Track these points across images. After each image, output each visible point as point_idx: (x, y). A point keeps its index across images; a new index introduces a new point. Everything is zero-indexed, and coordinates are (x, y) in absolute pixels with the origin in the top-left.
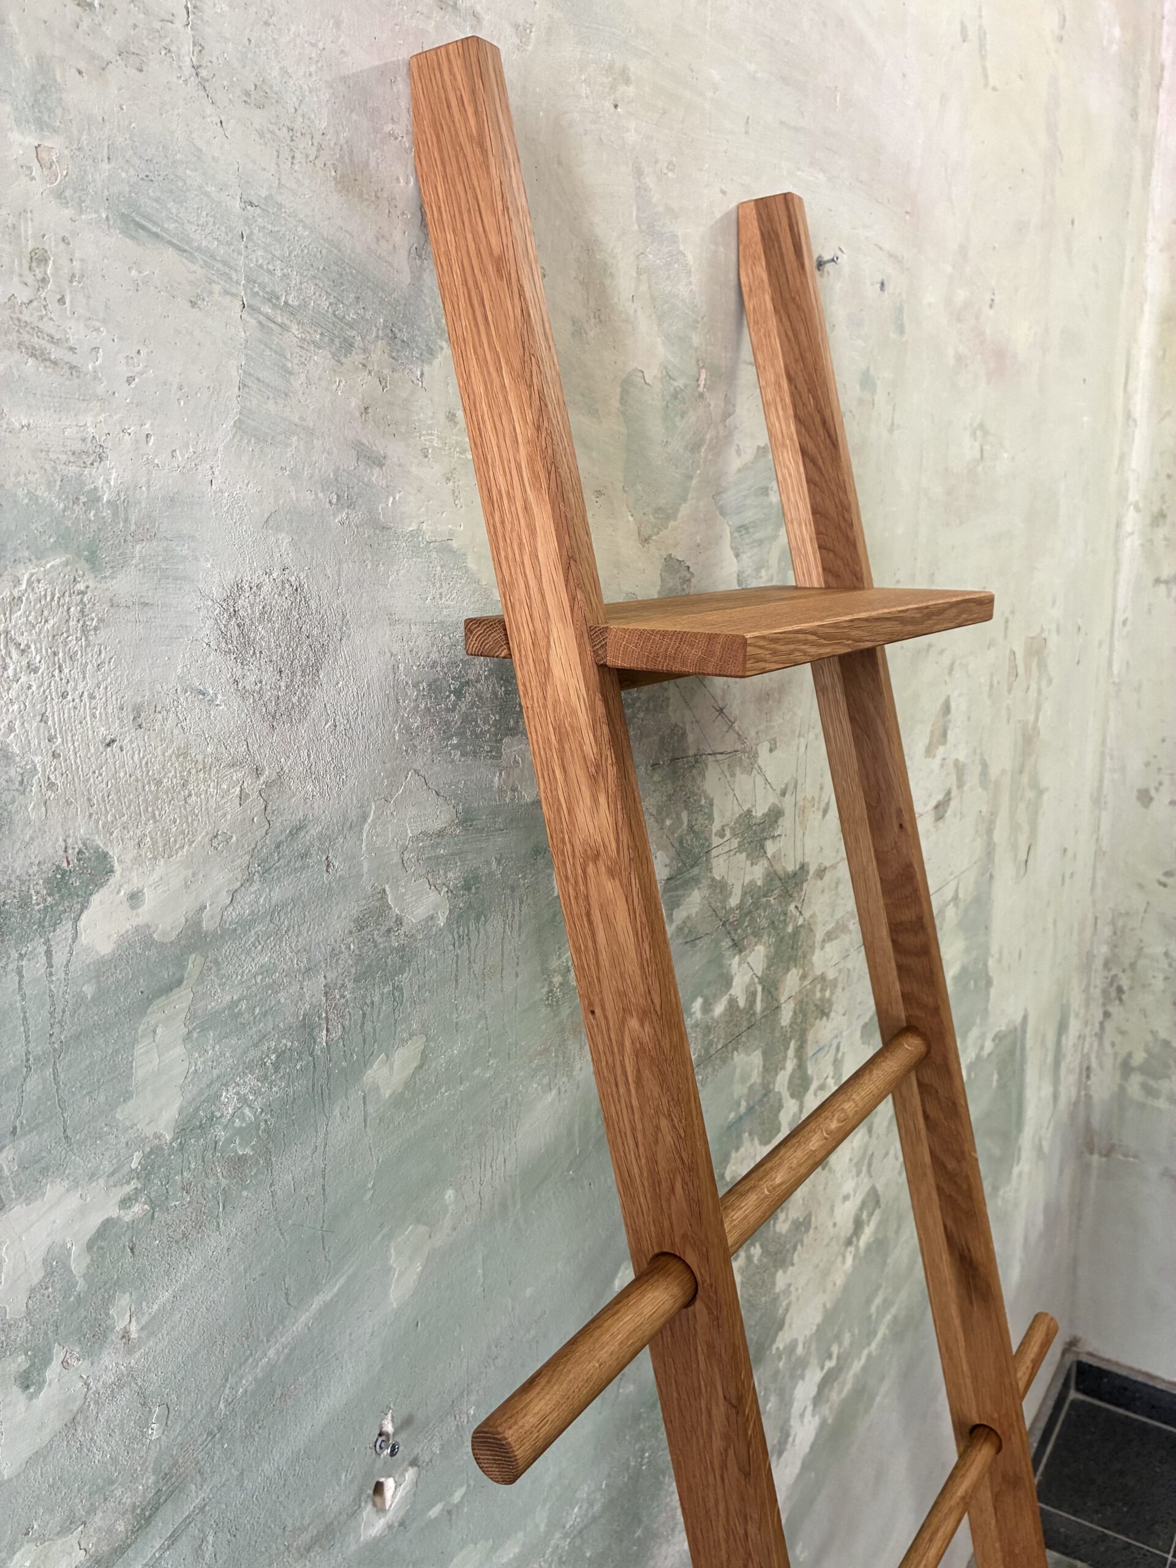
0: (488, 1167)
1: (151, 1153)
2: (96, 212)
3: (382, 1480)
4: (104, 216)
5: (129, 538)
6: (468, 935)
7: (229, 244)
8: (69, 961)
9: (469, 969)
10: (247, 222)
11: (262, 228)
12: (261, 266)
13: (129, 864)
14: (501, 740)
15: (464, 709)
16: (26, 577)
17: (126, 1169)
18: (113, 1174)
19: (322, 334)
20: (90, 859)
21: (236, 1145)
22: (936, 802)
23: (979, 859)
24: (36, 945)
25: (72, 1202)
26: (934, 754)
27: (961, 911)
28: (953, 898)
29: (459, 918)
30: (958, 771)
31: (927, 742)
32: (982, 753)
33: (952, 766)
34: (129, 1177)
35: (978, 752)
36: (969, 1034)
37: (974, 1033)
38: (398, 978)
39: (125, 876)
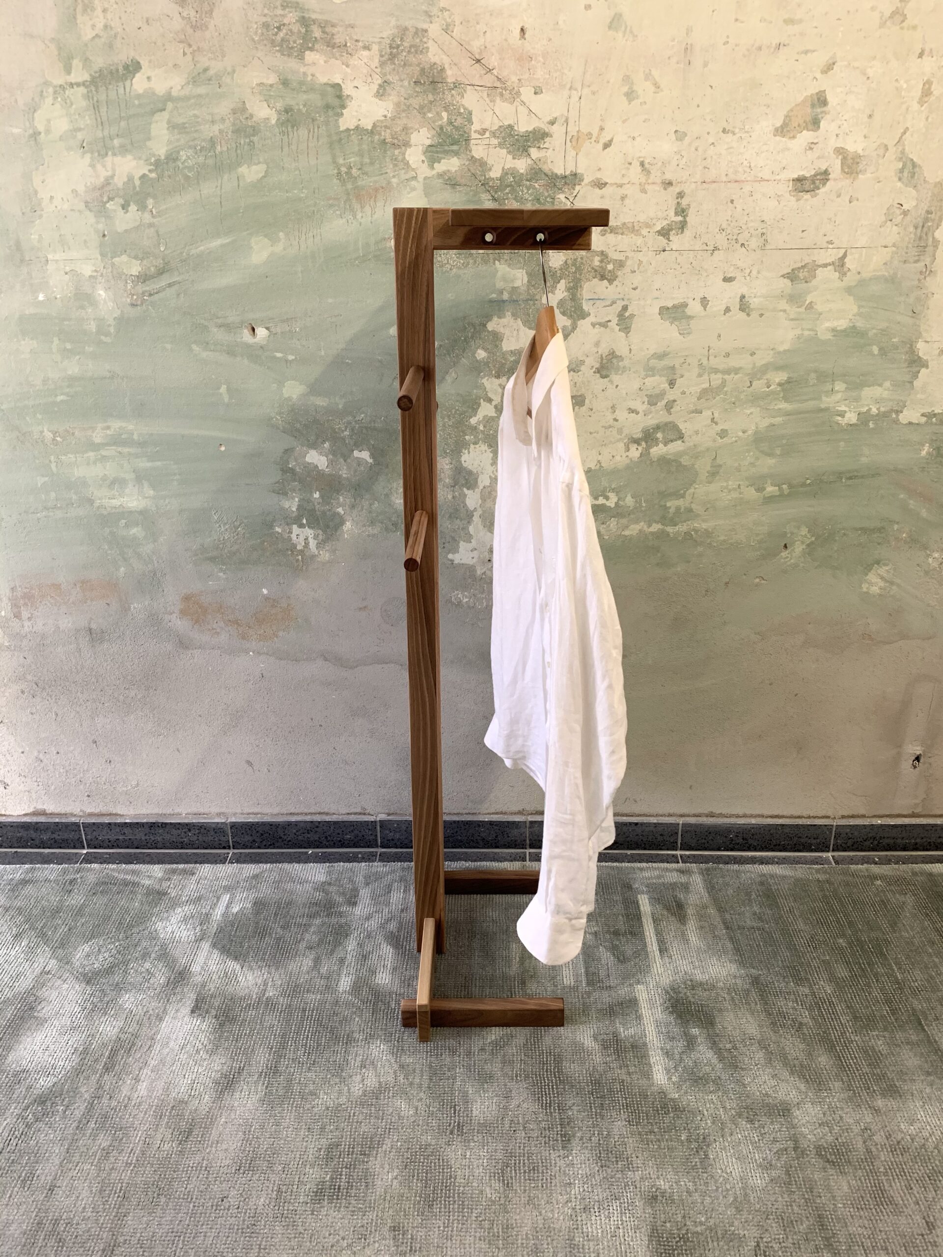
0: (303, 234)
6: (287, 132)
8: (131, 92)
13: (147, 67)
14: (304, 52)
15: (282, 35)
17: (150, 161)
18: (146, 161)
20: (135, 62)
21: (186, 171)
22: (796, 176)
23: (894, 245)
24: (121, 84)
25: (134, 163)
26: (791, 135)
27: (851, 279)
28: (833, 263)
29: (282, 124)
30: (844, 159)
31: (779, 124)
32: (903, 152)
33: (832, 152)
34: (151, 164)
35: (892, 149)
36: (866, 389)
37: (876, 392)
38: (252, 138)
39: (146, 71)
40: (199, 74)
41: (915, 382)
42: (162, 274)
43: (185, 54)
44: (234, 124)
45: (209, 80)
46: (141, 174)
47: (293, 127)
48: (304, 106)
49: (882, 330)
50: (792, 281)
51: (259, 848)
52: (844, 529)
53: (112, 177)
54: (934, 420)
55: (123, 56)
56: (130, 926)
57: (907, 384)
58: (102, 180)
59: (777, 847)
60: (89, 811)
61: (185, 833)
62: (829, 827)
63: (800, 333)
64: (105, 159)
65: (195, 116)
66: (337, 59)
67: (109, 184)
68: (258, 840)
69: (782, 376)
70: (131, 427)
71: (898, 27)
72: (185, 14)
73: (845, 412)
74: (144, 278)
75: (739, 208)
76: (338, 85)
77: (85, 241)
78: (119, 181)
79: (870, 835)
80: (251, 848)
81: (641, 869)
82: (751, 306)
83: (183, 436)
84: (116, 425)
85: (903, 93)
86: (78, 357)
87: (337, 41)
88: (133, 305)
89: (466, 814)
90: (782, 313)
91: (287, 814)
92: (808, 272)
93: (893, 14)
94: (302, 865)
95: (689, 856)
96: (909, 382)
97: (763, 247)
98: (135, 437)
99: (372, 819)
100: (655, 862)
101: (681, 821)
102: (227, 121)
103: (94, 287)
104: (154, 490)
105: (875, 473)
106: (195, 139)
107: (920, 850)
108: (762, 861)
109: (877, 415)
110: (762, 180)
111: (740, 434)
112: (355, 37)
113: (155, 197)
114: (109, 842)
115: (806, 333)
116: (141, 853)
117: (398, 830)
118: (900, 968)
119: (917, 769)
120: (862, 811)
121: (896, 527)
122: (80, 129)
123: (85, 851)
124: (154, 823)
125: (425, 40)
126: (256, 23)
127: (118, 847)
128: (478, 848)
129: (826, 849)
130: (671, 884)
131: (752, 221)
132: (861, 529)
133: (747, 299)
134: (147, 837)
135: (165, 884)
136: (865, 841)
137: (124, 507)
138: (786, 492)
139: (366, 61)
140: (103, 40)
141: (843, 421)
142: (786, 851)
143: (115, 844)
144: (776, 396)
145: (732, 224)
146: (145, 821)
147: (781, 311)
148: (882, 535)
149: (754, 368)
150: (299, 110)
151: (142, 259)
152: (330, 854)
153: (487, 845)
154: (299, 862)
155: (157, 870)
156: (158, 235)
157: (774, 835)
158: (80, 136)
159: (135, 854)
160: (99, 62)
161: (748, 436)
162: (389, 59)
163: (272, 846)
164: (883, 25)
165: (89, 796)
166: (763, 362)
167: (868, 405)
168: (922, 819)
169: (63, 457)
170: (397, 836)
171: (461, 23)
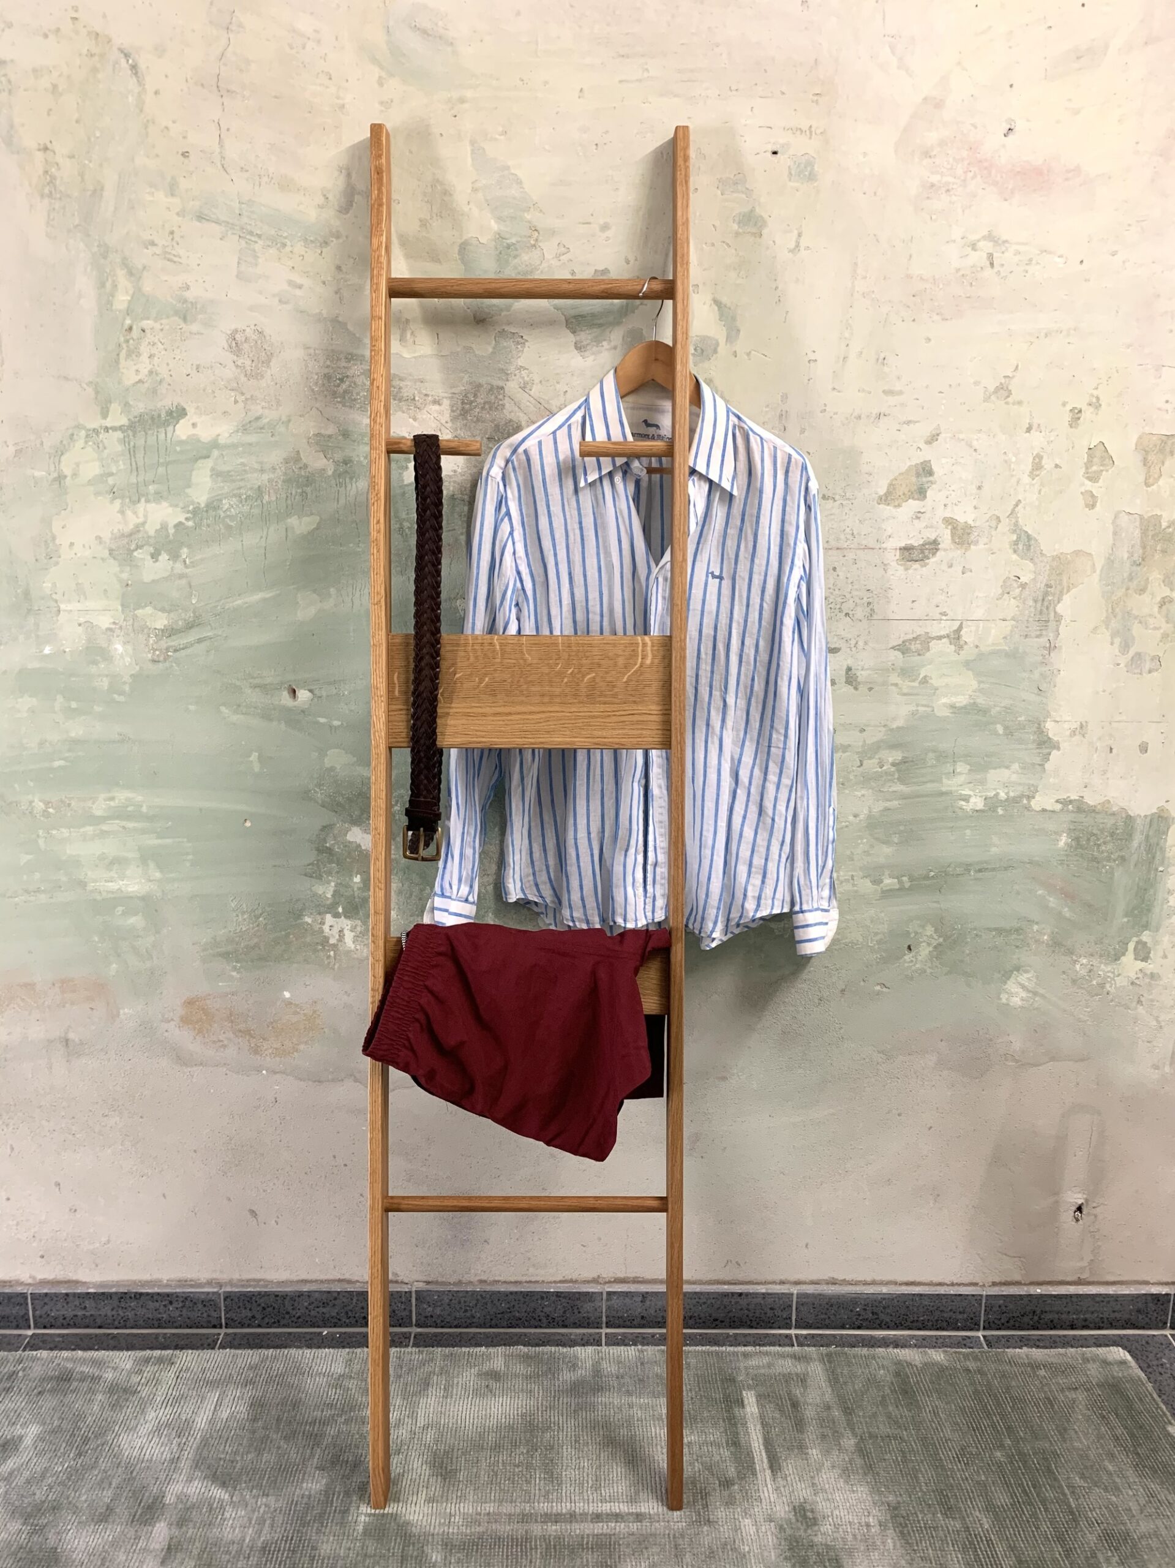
1: (196, 508)
2: (190, 217)
5: (197, 313)
7: (234, 218)
8: (172, 438)
10: (241, 209)
11: (247, 210)
12: (247, 223)
15: (344, 387)
16: (165, 323)
17: (188, 509)
18: (183, 508)
19: (273, 242)
20: (180, 409)
21: (228, 520)
22: (903, 545)
23: (1013, 619)
24: (162, 430)
25: (170, 510)
26: (896, 504)
27: (968, 653)
28: (948, 636)
29: (339, 476)
30: (954, 528)
31: (882, 491)
32: (1016, 524)
33: (940, 522)
34: (188, 512)
35: (1005, 521)
36: (992, 771)
37: (1004, 774)
38: (305, 488)
39: (192, 416)
40: (250, 422)
41: (1047, 766)
42: (191, 628)
43: (236, 402)
44: (285, 474)
45: (261, 428)
46: (176, 521)
47: (351, 479)
48: (366, 458)
49: (1005, 707)
50: (903, 653)
51: (259, 1326)
52: (975, 929)
53: (144, 524)
54: (1070, 807)
55: (167, 402)
56: (86, 1441)
57: (1037, 766)
58: (131, 526)
59: (915, 1324)
60: (40, 1276)
61: (165, 1306)
62: (977, 1298)
63: (914, 709)
64: (139, 505)
65: (243, 464)
66: (403, 412)
67: (139, 531)
68: (259, 1316)
69: (897, 756)
70: (140, 798)
71: (1003, 402)
72: (240, 364)
73: (970, 796)
74: (170, 632)
75: (841, 577)
77: (105, 591)
78: (151, 529)
79: (1028, 1308)
80: (249, 1326)
81: (746, 1355)
82: (859, 679)
83: (201, 810)
84: (122, 796)
85: (1012, 466)
86: (84, 717)
87: (405, 395)
88: (154, 661)
89: (526, 1282)
90: (893, 687)
91: (298, 1282)
92: (921, 644)
93: (997, 390)
94: (314, 1350)
95: (806, 1337)
96: (1040, 765)
97: (870, 616)
98: (144, 809)
99: (406, 1289)
100: (764, 1345)
101: (795, 1290)
102: (278, 470)
103: (110, 640)
104: (161, 872)
105: (1007, 865)
106: (240, 488)
107: (1091, 1329)
108: (897, 1344)
109: (1006, 800)
110: (866, 548)
111: (851, 818)
112: (424, 392)
113: (189, 547)
114: (64, 1319)
115: (921, 709)
116: (104, 1334)
117: (439, 1303)
118: (1073, 1492)
119: (1081, 1222)
120: (1017, 1277)
121: (1036, 927)
122: (111, 474)
123: (30, 1332)
124: (126, 1293)
125: (501, 397)
126: (317, 374)
127: (75, 1326)
128: (541, 1327)
129: (975, 1327)
130: (784, 1375)
131: (857, 590)
132: (996, 929)
133: (853, 671)
134: (114, 1313)
135: (135, 1379)
136: (1023, 1316)
137: (122, 891)
138: (907, 885)
139: (436, 415)
140: (146, 385)
141: (968, 807)
142: (927, 1329)
143: (71, 1323)
144: (889, 778)
145: (835, 593)
146: (114, 1290)
147: (892, 684)
148: (1021, 937)
149: (863, 746)
150: (361, 462)
151: (169, 612)
152: (351, 1335)
153: (552, 1323)
154: (310, 1347)
155: (124, 1360)
156: (190, 587)
157: (911, 1308)
158: (111, 481)
159: (96, 1335)
160: (140, 407)
161: (860, 821)
162: (461, 415)
163: (277, 1324)
164: (987, 399)
165: (42, 1257)
166: (875, 739)
167: (995, 789)
168: (1090, 1287)
169: (54, 832)
170: (438, 1311)
171: (541, 382)
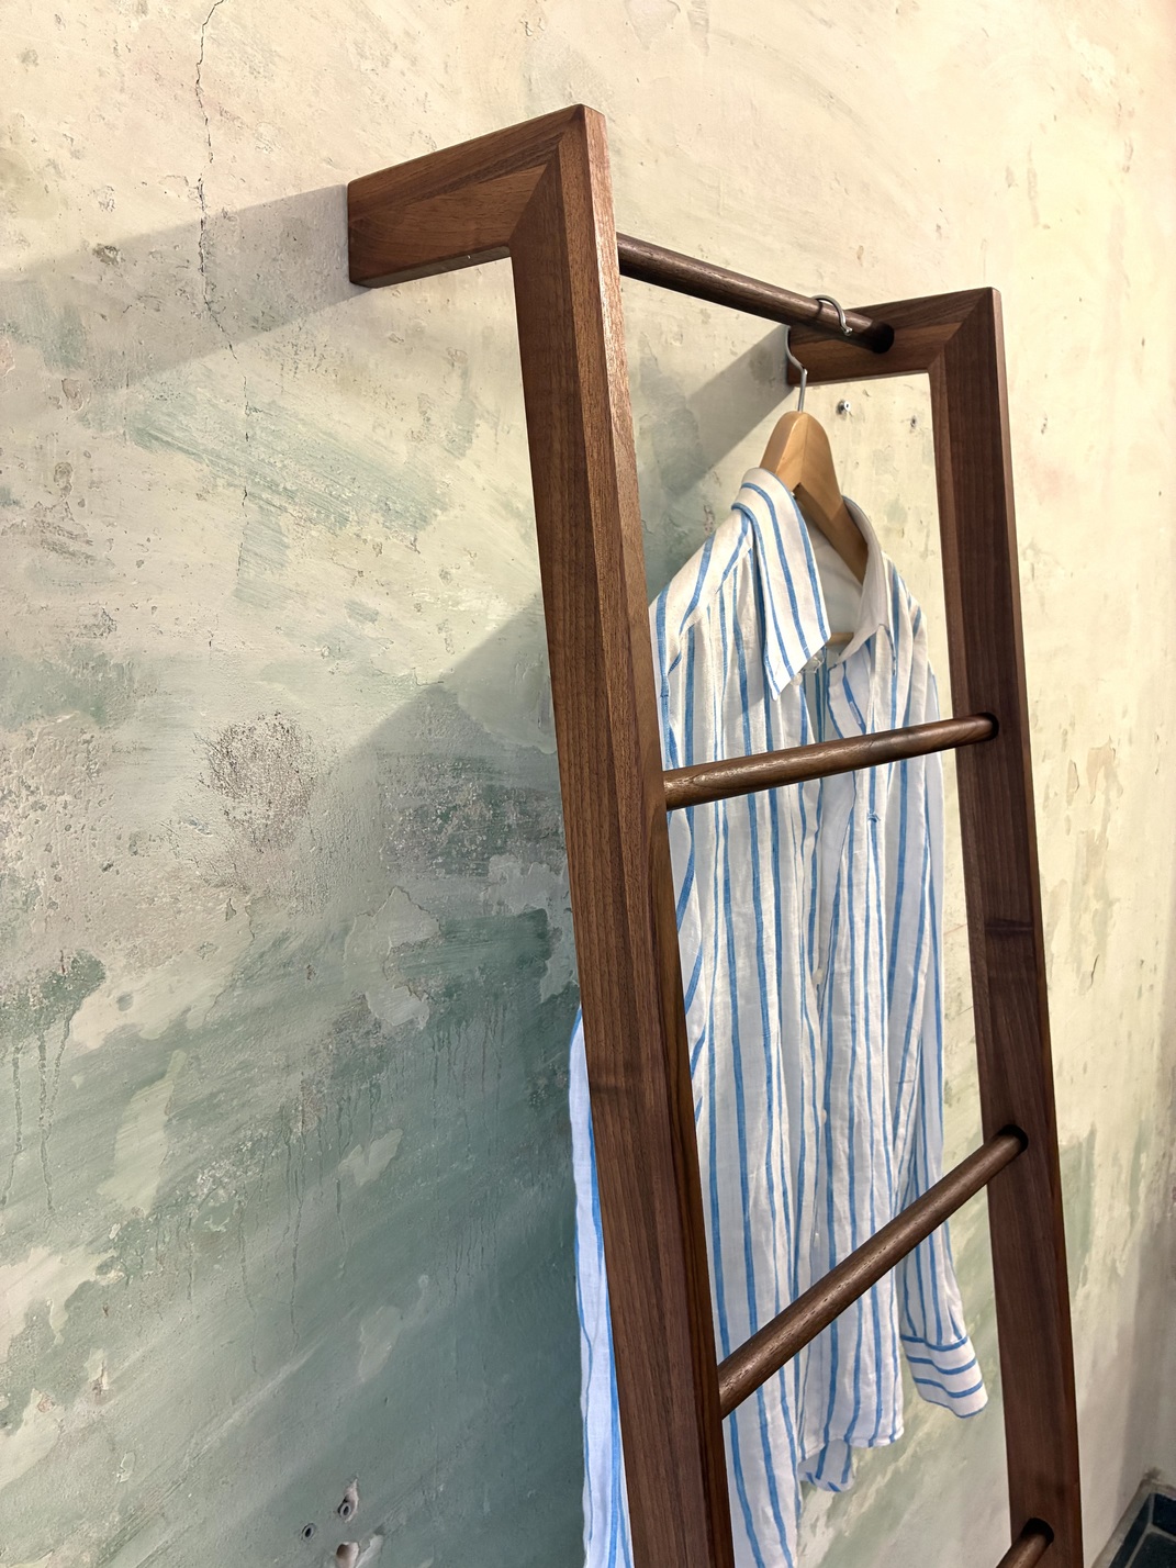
0: (465, 1253)
1: (128, 1225)
2: (114, 429)
3: (346, 1544)
4: (122, 432)
5: (132, 694)
6: (448, 1039)
7: (234, 444)
8: (60, 1055)
9: (449, 1070)
10: (250, 425)
11: (263, 429)
12: (263, 460)
13: (119, 971)
14: (489, 858)
15: (450, 831)
16: (39, 730)
17: (104, 1239)
18: (91, 1242)
19: (319, 512)
20: (83, 967)
21: (209, 1222)
24: (30, 1041)
25: (55, 1264)
29: (439, 1024)
34: (108, 1246)
38: (375, 1077)
39: (119, 977)
40: (262, 956)
43: (230, 913)
44: (335, 1058)
45: (285, 966)
46: (74, 1283)
47: (459, 1023)
48: (482, 971)
55: (44, 956)
65: (243, 1066)
76: (541, 912)
102: (322, 1054)
106: (237, 1129)
113: (110, 1340)
151: (56, 1546)
156: (113, 1447)
